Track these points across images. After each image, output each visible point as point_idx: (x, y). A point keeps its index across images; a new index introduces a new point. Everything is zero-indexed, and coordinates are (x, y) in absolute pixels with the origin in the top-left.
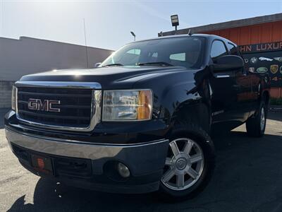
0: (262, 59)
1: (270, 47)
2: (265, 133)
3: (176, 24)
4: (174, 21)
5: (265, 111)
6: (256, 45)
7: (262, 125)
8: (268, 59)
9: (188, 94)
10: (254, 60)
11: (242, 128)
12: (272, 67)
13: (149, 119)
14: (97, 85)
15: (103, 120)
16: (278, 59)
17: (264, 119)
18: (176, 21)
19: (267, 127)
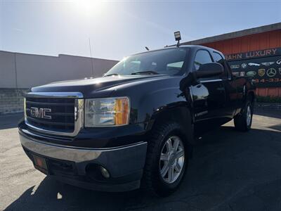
0: (251, 64)
1: (257, 54)
2: (252, 127)
3: (178, 39)
4: (177, 37)
5: (251, 108)
6: (245, 53)
7: (248, 121)
8: (256, 65)
9: (178, 97)
10: (244, 66)
11: (231, 124)
12: (260, 71)
13: (127, 124)
14: (79, 95)
15: (86, 126)
16: (265, 64)
17: (250, 116)
18: (178, 36)
19: (252, 123)
